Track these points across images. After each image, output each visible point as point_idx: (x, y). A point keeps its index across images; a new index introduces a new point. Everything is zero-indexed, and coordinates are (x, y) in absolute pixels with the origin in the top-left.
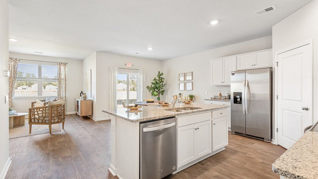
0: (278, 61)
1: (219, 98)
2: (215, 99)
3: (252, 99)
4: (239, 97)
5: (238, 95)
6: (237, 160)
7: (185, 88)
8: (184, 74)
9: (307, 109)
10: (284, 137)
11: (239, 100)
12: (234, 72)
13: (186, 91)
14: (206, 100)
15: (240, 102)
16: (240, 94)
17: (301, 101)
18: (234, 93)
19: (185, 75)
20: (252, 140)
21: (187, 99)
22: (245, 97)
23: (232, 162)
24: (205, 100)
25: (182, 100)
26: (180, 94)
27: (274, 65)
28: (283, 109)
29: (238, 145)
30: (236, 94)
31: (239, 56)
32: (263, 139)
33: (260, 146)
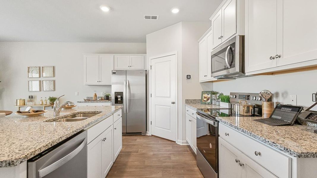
0: (152, 65)
1: (94, 99)
2: (88, 100)
3: (132, 98)
4: (120, 97)
5: (119, 95)
6: (135, 161)
7: (40, 88)
8: (38, 68)
9: (174, 103)
10: (158, 128)
11: (119, 99)
12: (115, 71)
13: (42, 92)
14: (80, 102)
15: (122, 102)
16: (121, 94)
17: (169, 97)
18: (115, 93)
19: (40, 70)
20: (132, 137)
21: (45, 103)
22: (126, 96)
23: (134, 166)
24: (78, 102)
25: (35, 105)
26: (31, 97)
27: (148, 68)
28: (155, 105)
29: (126, 146)
30: (117, 94)
31: (117, 56)
32: (141, 133)
33: (141, 140)
